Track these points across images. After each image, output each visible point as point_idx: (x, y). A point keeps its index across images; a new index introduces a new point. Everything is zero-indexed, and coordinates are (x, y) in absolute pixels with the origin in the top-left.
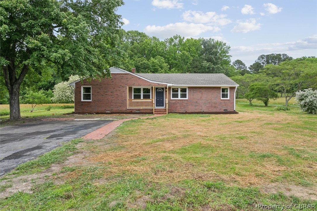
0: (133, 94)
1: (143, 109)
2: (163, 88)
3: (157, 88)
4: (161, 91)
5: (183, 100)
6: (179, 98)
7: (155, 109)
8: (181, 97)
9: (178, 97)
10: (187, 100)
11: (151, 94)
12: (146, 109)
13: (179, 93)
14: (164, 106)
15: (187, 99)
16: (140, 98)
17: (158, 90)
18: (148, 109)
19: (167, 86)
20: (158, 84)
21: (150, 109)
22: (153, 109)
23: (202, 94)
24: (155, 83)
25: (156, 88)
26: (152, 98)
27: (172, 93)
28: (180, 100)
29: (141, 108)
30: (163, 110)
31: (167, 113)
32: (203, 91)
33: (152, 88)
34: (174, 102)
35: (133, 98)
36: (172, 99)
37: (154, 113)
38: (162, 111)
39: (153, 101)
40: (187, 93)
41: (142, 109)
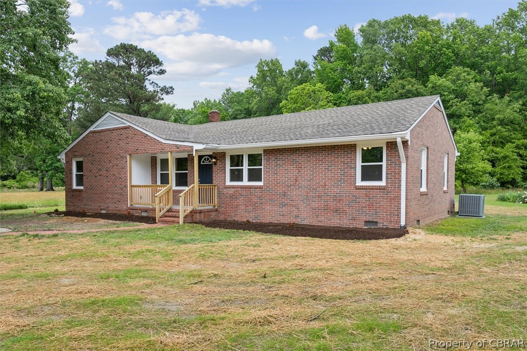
0: (159, 172)
4: (208, 163)
6: (246, 182)
8: (250, 180)
9: (242, 180)
10: (261, 188)
13: (245, 167)
17: (203, 162)
20: (177, 147)
23: (299, 168)
27: (228, 168)
31: (181, 222)
32: (302, 159)
34: (232, 191)
35: (159, 183)
36: (228, 183)
37: (157, 221)
41: (150, 210)
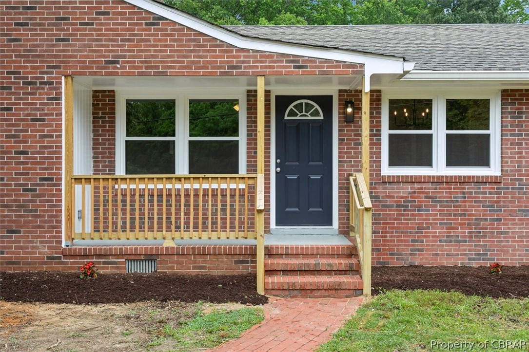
0: (121, 138)
1: (181, 253)
2: (325, 102)
3: (283, 102)
4: (310, 118)
5: (464, 181)
6: (440, 167)
7: (270, 253)
8: (451, 162)
9: (428, 163)
10: (494, 181)
11: (242, 139)
12: (202, 252)
13: (439, 132)
14: (330, 223)
15: (494, 170)
16: (173, 171)
17: (292, 113)
18: (216, 253)
19: (362, 73)
20: (297, 63)
21: (230, 253)
22: (252, 252)
24: (271, 55)
25: (278, 98)
26: (252, 167)
27: (386, 132)
28: (448, 181)
29: (169, 243)
30: (335, 262)
31: (367, 288)
33: (252, 95)
34: (404, 191)
35: (120, 169)
36: (387, 171)
37: (261, 291)
38: (329, 272)
39: (252, 189)
40: (494, 130)
41: (170, 253)
